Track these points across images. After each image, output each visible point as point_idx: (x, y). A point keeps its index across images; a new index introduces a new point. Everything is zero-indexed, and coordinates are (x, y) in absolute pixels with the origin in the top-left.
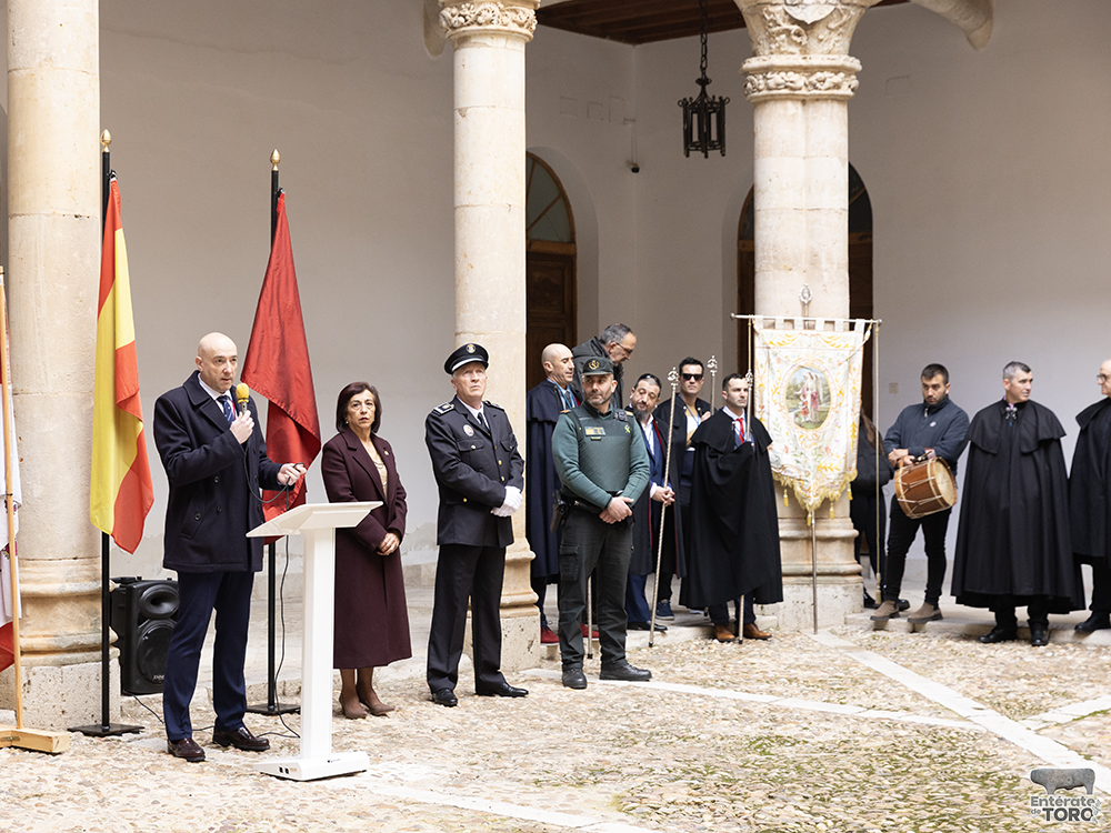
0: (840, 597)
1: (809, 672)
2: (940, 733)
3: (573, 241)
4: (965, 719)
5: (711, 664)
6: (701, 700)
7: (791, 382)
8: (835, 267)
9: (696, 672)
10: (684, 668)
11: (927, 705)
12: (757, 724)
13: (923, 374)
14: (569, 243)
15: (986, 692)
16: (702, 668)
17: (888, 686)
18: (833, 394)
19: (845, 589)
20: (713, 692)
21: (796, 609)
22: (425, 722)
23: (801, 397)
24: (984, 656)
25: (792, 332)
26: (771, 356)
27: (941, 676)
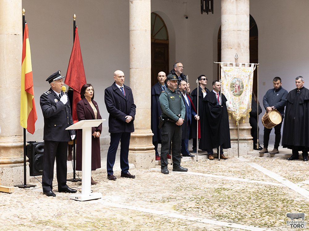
0: (246, 146)
1: (235, 169)
2: (272, 187)
3: (168, 39)
4: (280, 183)
5: (206, 167)
6: (202, 177)
7: (232, 82)
8: (245, 48)
9: (201, 169)
10: (198, 168)
11: (269, 179)
12: (218, 184)
13: (274, 80)
14: (167, 40)
15: (287, 175)
16: (203, 168)
17: (258, 173)
18: (244, 86)
19: (248, 144)
20: (206, 175)
21: (233, 150)
22: (119, 184)
23: (235, 87)
24: (288, 164)
25: (232, 67)
26: (226, 74)
27: (274, 170)
